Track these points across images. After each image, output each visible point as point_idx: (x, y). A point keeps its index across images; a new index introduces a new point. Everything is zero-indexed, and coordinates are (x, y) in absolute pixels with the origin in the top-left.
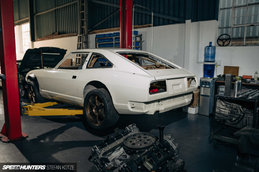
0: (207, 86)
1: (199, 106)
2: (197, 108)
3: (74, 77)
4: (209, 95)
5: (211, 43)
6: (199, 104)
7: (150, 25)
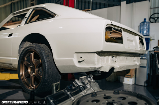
0: (144, 58)
1: (135, 77)
2: (134, 78)
3: (10, 35)
4: (145, 66)
5: (145, 19)
6: (136, 75)
7: (89, 10)
